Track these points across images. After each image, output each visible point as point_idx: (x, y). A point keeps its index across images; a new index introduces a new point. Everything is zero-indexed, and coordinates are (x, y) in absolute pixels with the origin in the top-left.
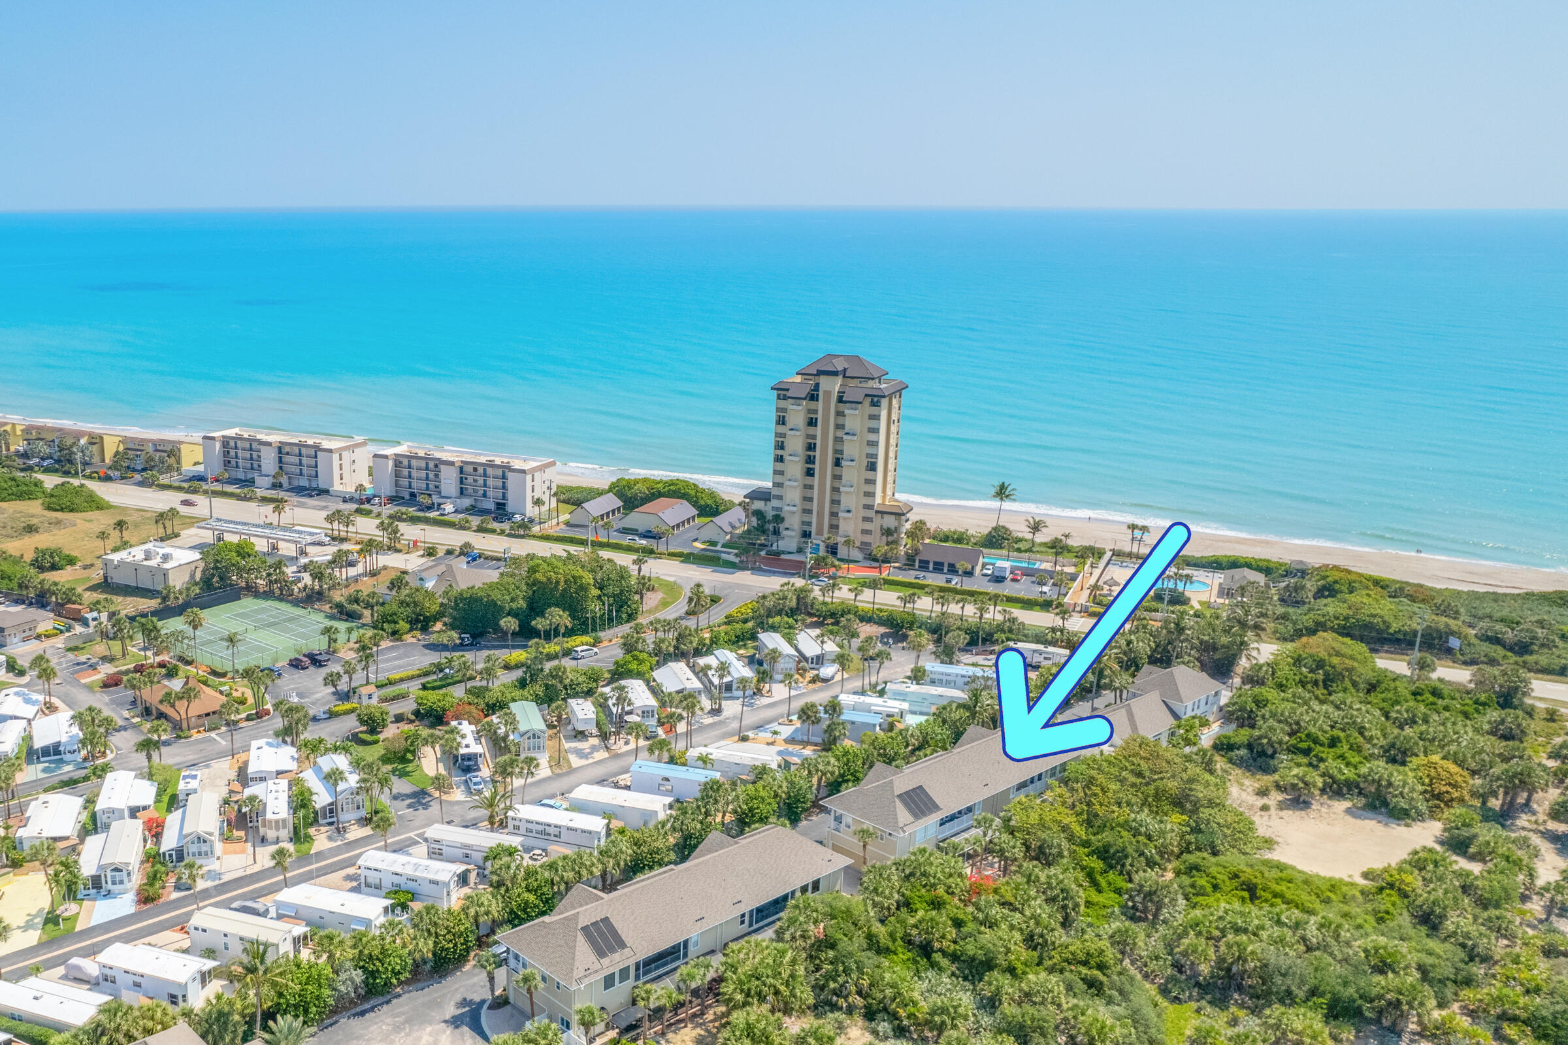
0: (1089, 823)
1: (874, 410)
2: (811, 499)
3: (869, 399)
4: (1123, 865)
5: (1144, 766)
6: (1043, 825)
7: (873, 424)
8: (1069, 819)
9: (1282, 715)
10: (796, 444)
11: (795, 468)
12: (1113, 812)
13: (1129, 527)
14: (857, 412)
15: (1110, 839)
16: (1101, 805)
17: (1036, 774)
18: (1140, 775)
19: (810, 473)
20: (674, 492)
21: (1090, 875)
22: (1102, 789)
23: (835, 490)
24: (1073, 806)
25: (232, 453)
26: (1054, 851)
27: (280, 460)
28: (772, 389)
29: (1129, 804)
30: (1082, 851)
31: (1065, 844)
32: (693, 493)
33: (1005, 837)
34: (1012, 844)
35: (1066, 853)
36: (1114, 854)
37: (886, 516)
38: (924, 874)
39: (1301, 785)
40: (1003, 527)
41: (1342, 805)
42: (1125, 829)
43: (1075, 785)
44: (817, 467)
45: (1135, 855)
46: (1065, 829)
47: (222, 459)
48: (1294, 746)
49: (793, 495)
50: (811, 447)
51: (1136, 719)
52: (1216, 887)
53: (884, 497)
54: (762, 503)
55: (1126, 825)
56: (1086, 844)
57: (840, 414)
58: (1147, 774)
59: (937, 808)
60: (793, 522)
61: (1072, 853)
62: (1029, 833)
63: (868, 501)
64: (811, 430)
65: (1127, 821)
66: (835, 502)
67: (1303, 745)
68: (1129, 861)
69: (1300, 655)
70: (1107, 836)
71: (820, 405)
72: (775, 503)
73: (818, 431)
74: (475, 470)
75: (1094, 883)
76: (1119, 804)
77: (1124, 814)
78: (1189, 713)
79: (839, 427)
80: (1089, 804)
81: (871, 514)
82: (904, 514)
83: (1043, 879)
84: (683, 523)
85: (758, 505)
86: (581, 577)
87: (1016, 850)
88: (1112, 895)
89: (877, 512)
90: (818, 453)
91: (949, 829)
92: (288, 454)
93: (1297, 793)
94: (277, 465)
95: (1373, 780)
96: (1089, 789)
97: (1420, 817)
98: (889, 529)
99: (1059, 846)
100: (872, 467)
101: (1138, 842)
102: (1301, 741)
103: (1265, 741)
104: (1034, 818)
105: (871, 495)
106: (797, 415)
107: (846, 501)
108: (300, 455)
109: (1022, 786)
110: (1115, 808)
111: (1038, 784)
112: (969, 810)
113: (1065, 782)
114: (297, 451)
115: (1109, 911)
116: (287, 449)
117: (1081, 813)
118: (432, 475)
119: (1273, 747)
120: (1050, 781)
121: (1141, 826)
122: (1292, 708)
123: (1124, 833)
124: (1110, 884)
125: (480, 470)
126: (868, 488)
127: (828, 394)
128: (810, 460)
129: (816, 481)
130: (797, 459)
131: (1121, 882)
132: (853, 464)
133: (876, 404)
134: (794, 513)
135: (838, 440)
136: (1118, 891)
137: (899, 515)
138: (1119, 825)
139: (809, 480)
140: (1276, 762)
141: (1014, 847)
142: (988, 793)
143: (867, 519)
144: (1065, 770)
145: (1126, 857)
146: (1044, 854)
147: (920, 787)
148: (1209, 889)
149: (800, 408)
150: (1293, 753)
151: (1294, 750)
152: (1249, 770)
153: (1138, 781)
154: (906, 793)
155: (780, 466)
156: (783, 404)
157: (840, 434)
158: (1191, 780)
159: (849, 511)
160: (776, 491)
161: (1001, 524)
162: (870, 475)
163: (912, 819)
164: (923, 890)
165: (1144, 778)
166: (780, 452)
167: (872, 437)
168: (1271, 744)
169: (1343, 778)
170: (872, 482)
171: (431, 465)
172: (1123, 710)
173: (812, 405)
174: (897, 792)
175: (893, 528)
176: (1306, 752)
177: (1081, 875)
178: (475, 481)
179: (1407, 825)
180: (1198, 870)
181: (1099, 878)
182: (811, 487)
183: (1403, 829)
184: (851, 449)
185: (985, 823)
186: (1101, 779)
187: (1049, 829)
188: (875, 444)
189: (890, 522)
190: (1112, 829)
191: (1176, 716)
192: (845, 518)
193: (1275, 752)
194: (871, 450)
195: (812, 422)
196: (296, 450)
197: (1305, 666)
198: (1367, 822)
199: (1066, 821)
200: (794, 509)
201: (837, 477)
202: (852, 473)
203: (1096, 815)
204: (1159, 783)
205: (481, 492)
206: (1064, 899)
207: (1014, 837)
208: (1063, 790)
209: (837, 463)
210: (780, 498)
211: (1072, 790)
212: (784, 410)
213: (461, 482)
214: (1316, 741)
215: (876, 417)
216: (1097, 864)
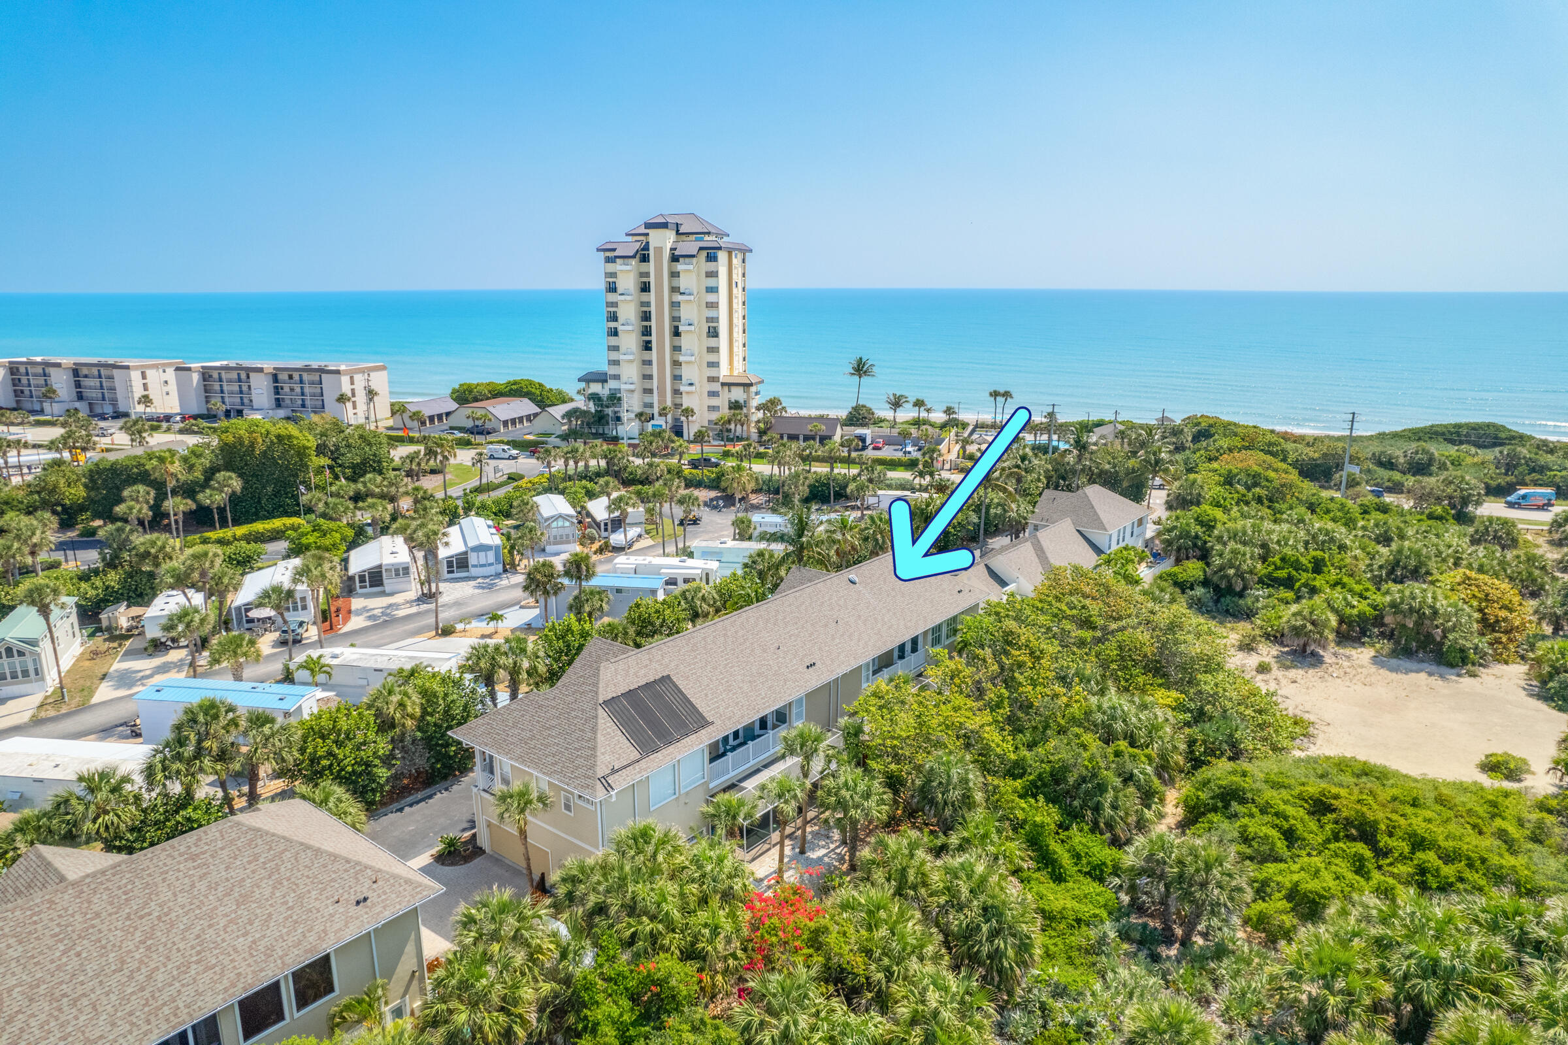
0: (1014, 725)
1: (711, 266)
2: (650, 377)
3: (704, 253)
4: (1097, 809)
5: (1094, 608)
6: (926, 739)
7: (711, 282)
8: (977, 720)
9: (1245, 533)
10: (628, 312)
11: (630, 341)
12: (1056, 696)
13: (991, 395)
14: (691, 267)
15: (1065, 755)
16: (1034, 683)
17: (907, 637)
18: (1086, 623)
19: (647, 346)
20: (516, 391)
21: (1035, 842)
22: (1032, 653)
23: (676, 364)
24: (980, 692)
25: (24, 380)
26: (955, 795)
27: (78, 385)
28: (598, 250)
29: (1084, 679)
30: (1009, 787)
31: (975, 777)
32: (538, 392)
33: (849, 774)
34: (861, 787)
35: (979, 796)
36: (1077, 786)
37: (733, 389)
38: (632, 909)
39: (1309, 627)
40: (864, 406)
41: (1363, 655)
42: (1087, 729)
43: (980, 652)
44: (654, 338)
45: (1117, 782)
46: (968, 740)
47: (10, 388)
48: (1269, 576)
49: (630, 372)
50: (646, 317)
51: (1049, 555)
52: (1290, 835)
53: (731, 369)
54: (600, 385)
55: (1086, 721)
56: (1015, 770)
57: (674, 275)
58: (1100, 622)
59: (703, 723)
60: (632, 403)
61: (991, 793)
62: (897, 758)
63: (712, 372)
64: (644, 297)
65: (1088, 713)
66: (677, 378)
67: (1282, 574)
68: (1110, 795)
69: (1230, 471)
70: (1056, 749)
71: (651, 267)
72: (612, 384)
73: (652, 297)
74: (291, 377)
75: (1046, 860)
76: (1063, 679)
77: (1082, 699)
78: (1114, 547)
79: (675, 290)
80: (1010, 683)
81: (716, 387)
82: (751, 385)
83: (936, 879)
84: (521, 419)
85: (595, 388)
86: (290, 437)
87: (872, 803)
88: (1092, 887)
89: (723, 384)
90: (653, 323)
91: (732, 765)
92: (86, 376)
93: (1302, 641)
94: (74, 390)
95: (1411, 609)
96: (1006, 653)
97: (1482, 660)
98: (737, 402)
99: (964, 781)
100: (713, 333)
101: (1118, 754)
102: (1277, 568)
103: (1232, 572)
104: (905, 722)
105: (714, 365)
106: (627, 279)
107: (687, 373)
108: (100, 376)
109: (884, 662)
110: (1058, 688)
111: (911, 658)
112: (781, 717)
113: (961, 648)
114: (96, 373)
115: (1093, 934)
116: (85, 371)
117: (999, 705)
118: (245, 388)
119: (1243, 579)
120: (932, 651)
121: (1114, 718)
122: (1253, 526)
123: (1088, 738)
124: (1077, 857)
125: (296, 376)
126: (712, 358)
127: (659, 250)
128: (647, 331)
129: (654, 355)
130: (630, 328)
131: (1102, 852)
132: (692, 328)
133: (712, 258)
134: (633, 391)
135: (675, 305)
136: (1097, 873)
137: (747, 386)
138: (1074, 721)
139: (646, 355)
140: (1249, 601)
141: (867, 795)
142: (815, 680)
143: (713, 394)
144: (955, 631)
145: (1101, 788)
146: (932, 802)
147: (666, 679)
148: (1281, 845)
149: (628, 268)
150: (1269, 586)
151: (1270, 582)
152: (1214, 618)
153: (1088, 635)
154: (630, 694)
155: (613, 341)
156: (611, 267)
157: (678, 298)
158: (1173, 627)
159: (691, 384)
160: (612, 371)
161: (861, 402)
162: (712, 342)
163: (635, 755)
164: (625, 957)
165: (1094, 628)
166: (613, 325)
167: (711, 298)
168: (1240, 575)
169: (1355, 612)
170: (714, 350)
171: (243, 376)
172: (1028, 544)
173: (644, 267)
174: (605, 694)
175: (742, 401)
176: (1288, 583)
177: (1015, 848)
178: (292, 390)
179: (1473, 675)
180: (1243, 801)
181: (1055, 846)
182: (650, 363)
183: (1467, 681)
184: (688, 312)
185: (805, 747)
186: (1025, 634)
187: (939, 744)
188: (713, 305)
189: (738, 394)
190: (1062, 731)
191: (1098, 550)
192: (687, 393)
193: (1245, 588)
194: (711, 313)
195: (645, 288)
196: (95, 371)
197: (1238, 482)
198: (1413, 676)
199: (973, 724)
200: (632, 387)
201: (676, 349)
202: (692, 341)
203: (1027, 707)
204: (1120, 636)
205: (300, 402)
206: (995, 934)
207: (867, 770)
208: (959, 662)
209: (676, 333)
210: (617, 377)
211: (973, 660)
212: (613, 275)
213: (277, 393)
214: (1297, 567)
215: (713, 274)
216: (1046, 815)
